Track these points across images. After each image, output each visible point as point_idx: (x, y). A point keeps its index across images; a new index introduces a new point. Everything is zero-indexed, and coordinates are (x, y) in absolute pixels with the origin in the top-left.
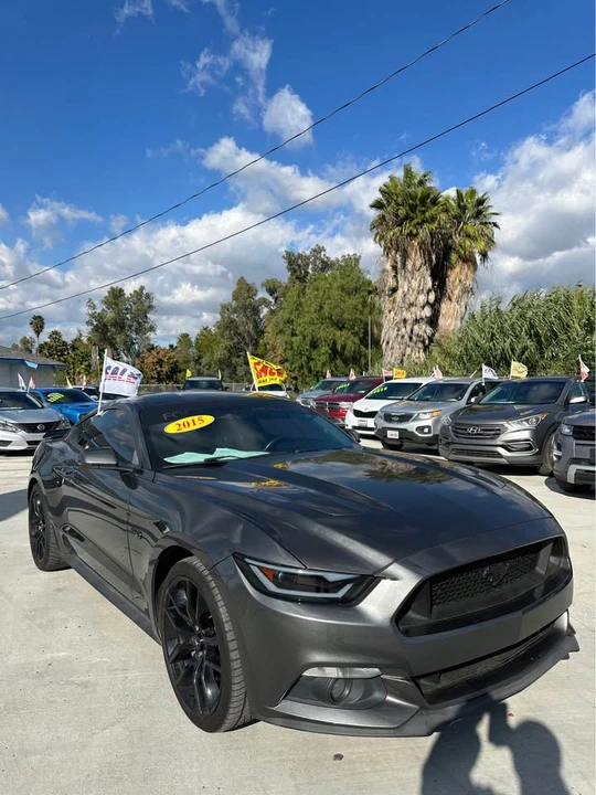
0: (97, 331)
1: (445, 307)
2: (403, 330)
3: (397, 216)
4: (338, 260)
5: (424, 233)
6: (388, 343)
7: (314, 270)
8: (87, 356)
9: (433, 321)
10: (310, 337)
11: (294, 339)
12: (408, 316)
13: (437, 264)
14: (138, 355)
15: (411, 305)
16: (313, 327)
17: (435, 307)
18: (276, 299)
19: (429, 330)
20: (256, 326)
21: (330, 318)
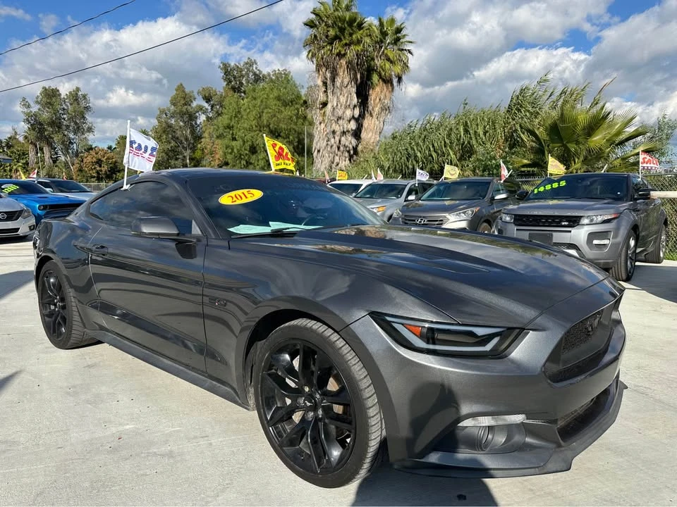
0: (34, 130)
1: (367, 122)
2: (332, 140)
3: (327, 36)
4: (269, 75)
5: (351, 53)
6: (319, 151)
7: (248, 82)
8: (24, 154)
9: (357, 134)
10: (250, 143)
11: (234, 143)
12: (336, 128)
13: (361, 82)
14: (77, 155)
15: (339, 118)
16: (252, 134)
17: (359, 120)
18: (212, 107)
19: (354, 142)
20: (193, 132)
21: (268, 126)
